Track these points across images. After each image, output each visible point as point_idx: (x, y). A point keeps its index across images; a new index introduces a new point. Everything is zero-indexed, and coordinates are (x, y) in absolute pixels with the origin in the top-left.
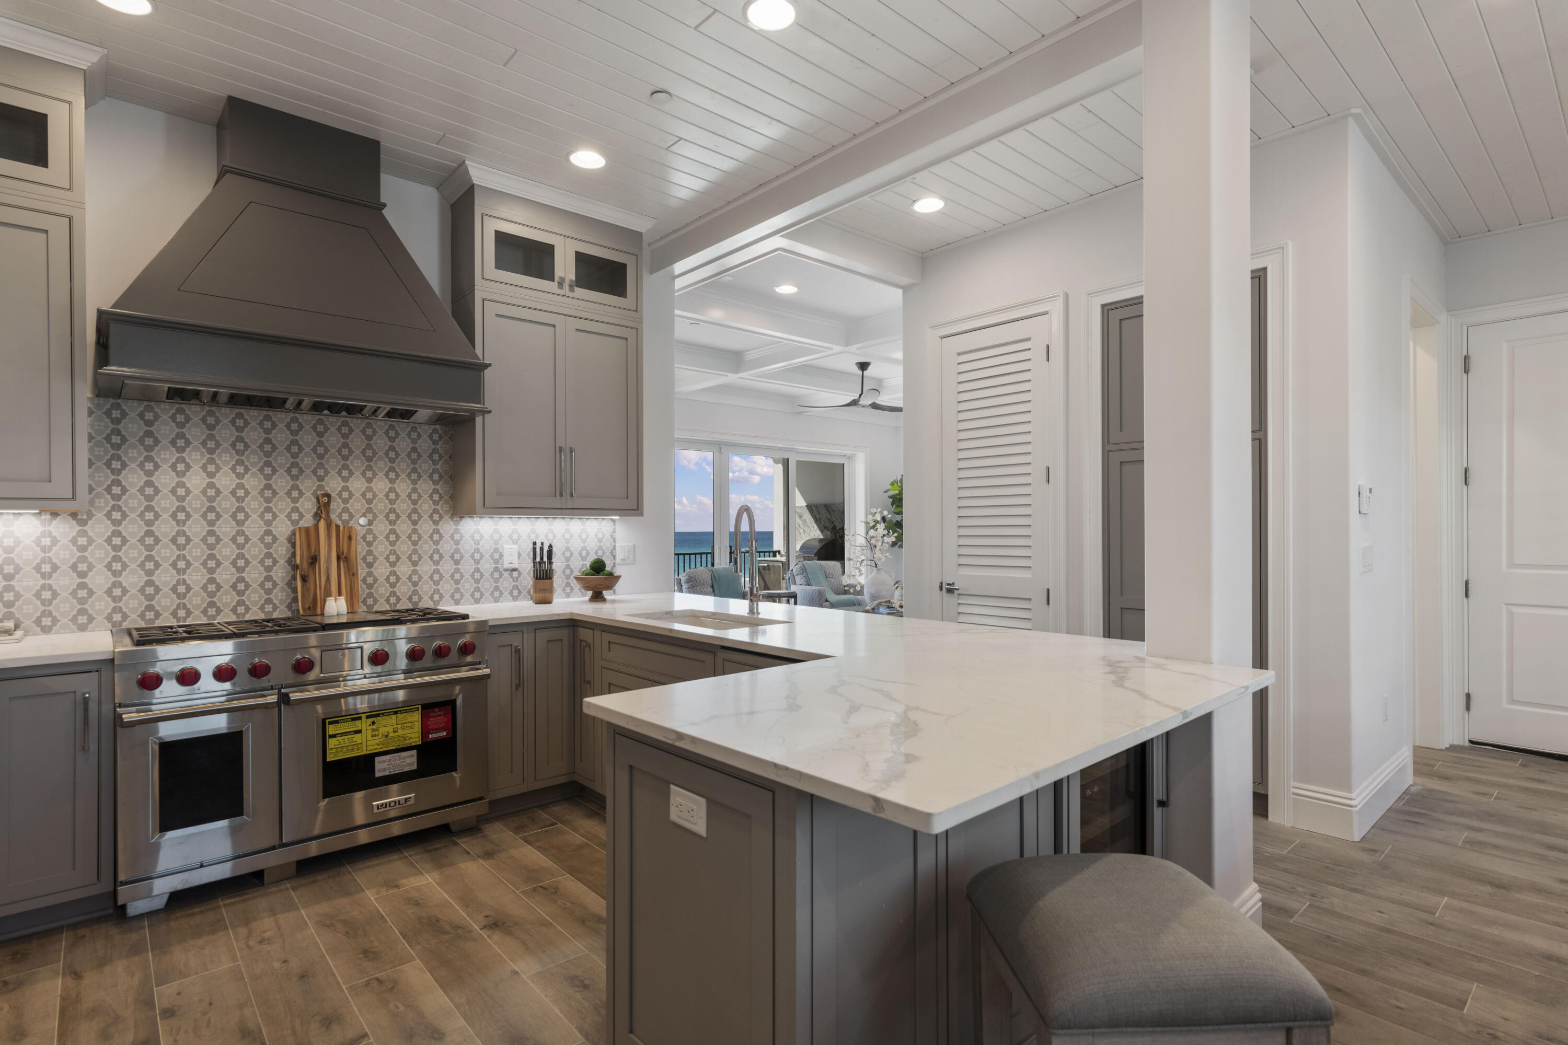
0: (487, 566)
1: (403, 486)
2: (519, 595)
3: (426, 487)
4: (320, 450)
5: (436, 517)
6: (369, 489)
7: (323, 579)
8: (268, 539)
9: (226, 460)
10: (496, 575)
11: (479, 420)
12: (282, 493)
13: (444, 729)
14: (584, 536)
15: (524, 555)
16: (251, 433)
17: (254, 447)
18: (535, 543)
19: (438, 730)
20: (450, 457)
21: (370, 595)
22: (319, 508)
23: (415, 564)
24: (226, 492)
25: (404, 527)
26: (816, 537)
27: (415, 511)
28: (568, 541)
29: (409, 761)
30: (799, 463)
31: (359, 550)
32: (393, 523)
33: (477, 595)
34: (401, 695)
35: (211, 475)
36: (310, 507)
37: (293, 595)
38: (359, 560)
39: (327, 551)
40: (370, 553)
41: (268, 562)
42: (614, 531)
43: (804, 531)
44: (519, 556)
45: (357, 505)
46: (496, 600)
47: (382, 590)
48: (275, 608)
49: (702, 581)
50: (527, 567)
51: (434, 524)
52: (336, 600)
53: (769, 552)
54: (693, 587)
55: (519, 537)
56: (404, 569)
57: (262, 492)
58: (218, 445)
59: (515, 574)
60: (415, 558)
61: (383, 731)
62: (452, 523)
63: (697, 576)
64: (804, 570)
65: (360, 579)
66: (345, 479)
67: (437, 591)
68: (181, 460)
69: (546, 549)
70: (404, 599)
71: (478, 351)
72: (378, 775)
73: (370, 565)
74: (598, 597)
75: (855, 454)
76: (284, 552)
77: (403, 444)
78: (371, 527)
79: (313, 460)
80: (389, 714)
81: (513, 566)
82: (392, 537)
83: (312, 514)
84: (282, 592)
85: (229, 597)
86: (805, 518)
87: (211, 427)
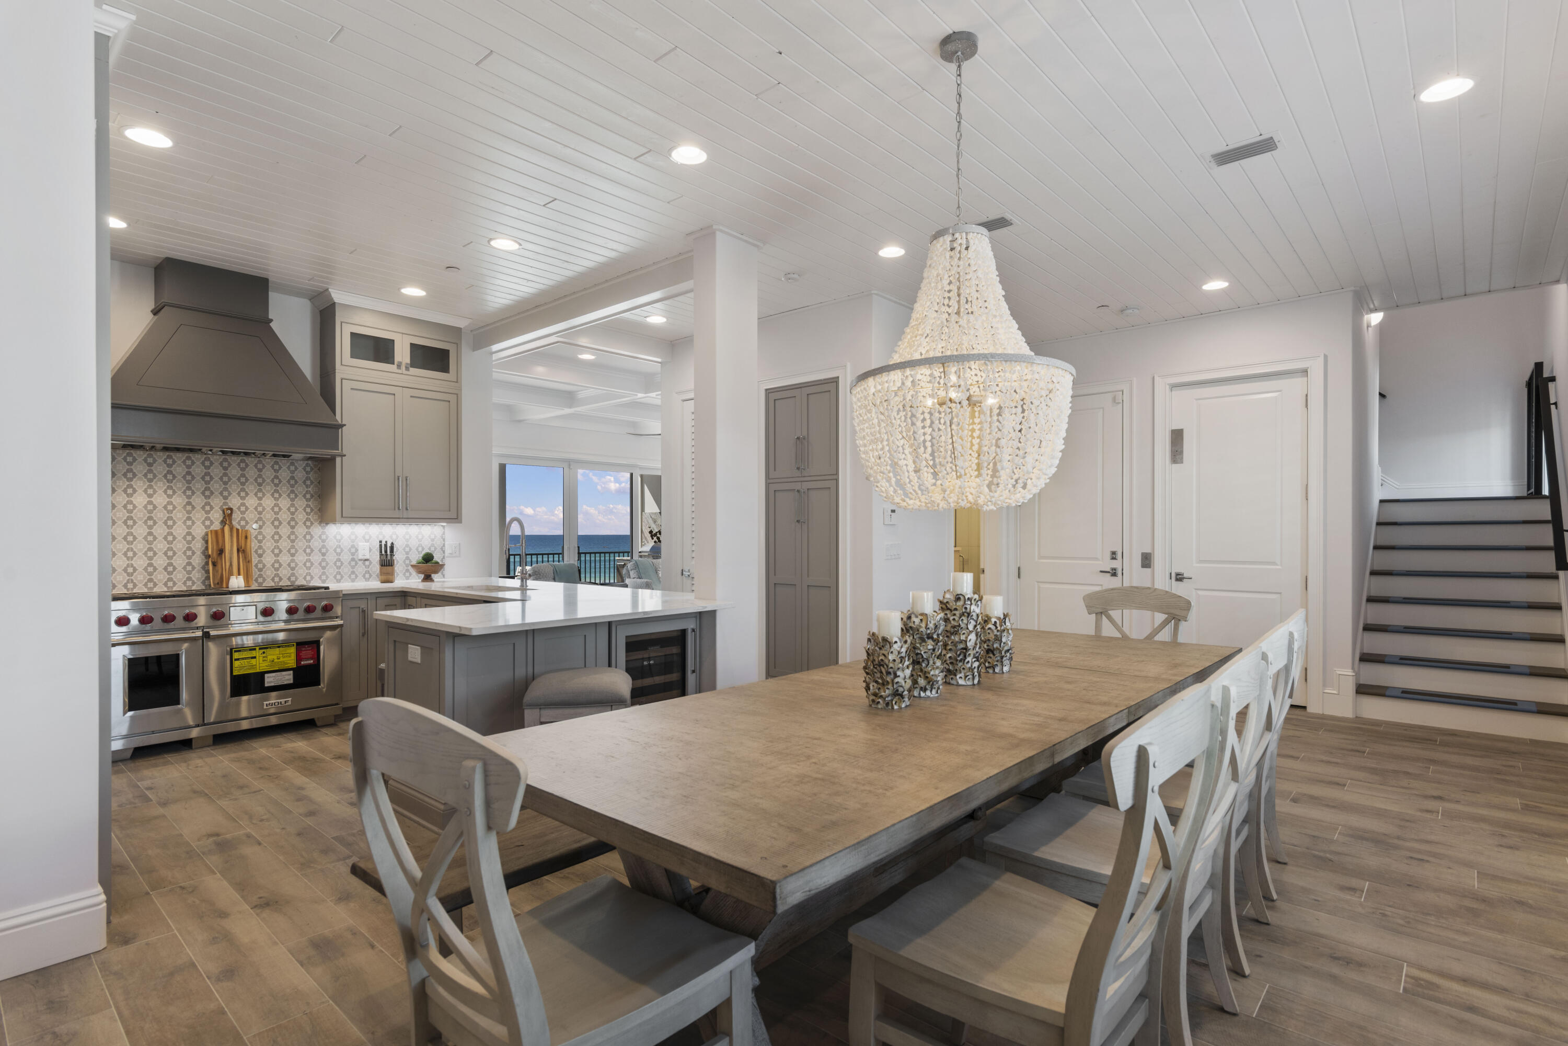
0: (346, 557)
1: (284, 503)
2: (370, 577)
3: (301, 503)
4: (225, 479)
5: (308, 523)
6: (260, 505)
7: (228, 564)
8: (189, 538)
9: (160, 486)
10: (353, 563)
11: (338, 460)
12: (198, 508)
13: (311, 658)
14: (420, 537)
15: (374, 550)
16: (178, 468)
17: (179, 477)
18: (381, 542)
19: (307, 659)
20: (319, 483)
21: (260, 576)
22: (224, 517)
23: (293, 555)
24: (160, 507)
25: (285, 530)
27: (293, 519)
28: (407, 540)
29: (288, 678)
30: (643, 477)
31: (253, 546)
32: (277, 527)
33: (338, 577)
34: (281, 636)
35: (150, 496)
36: (218, 516)
37: (206, 575)
38: (252, 552)
39: (230, 547)
40: (260, 547)
41: (189, 553)
42: (444, 533)
44: (370, 550)
45: (251, 515)
46: (353, 581)
47: (269, 573)
48: (194, 583)
50: (376, 558)
51: (307, 528)
52: (237, 578)
55: (370, 537)
56: (285, 559)
57: (184, 507)
58: (155, 476)
59: (367, 563)
60: (293, 551)
61: (270, 658)
62: (320, 527)
63: (541, 571)
64: (636, 566)
65: (253, 565)
66: (243, 498)
67: (309, 574)
68: (130, 486)
69: (389, 545)
70: (285, 579)
71: (338, 417)
72: (266, 685)
73: (260, 556)
74: (428, 578)
76: (200, 547)
77: (284, 474)
78: (262, 530)
79: (220, 486)
80: (274, 648)
81: (365, 558)
82: (276, 537)
83: (220, 521)
84: (198, 573)
85: (162, 575)
87: (150, 465)
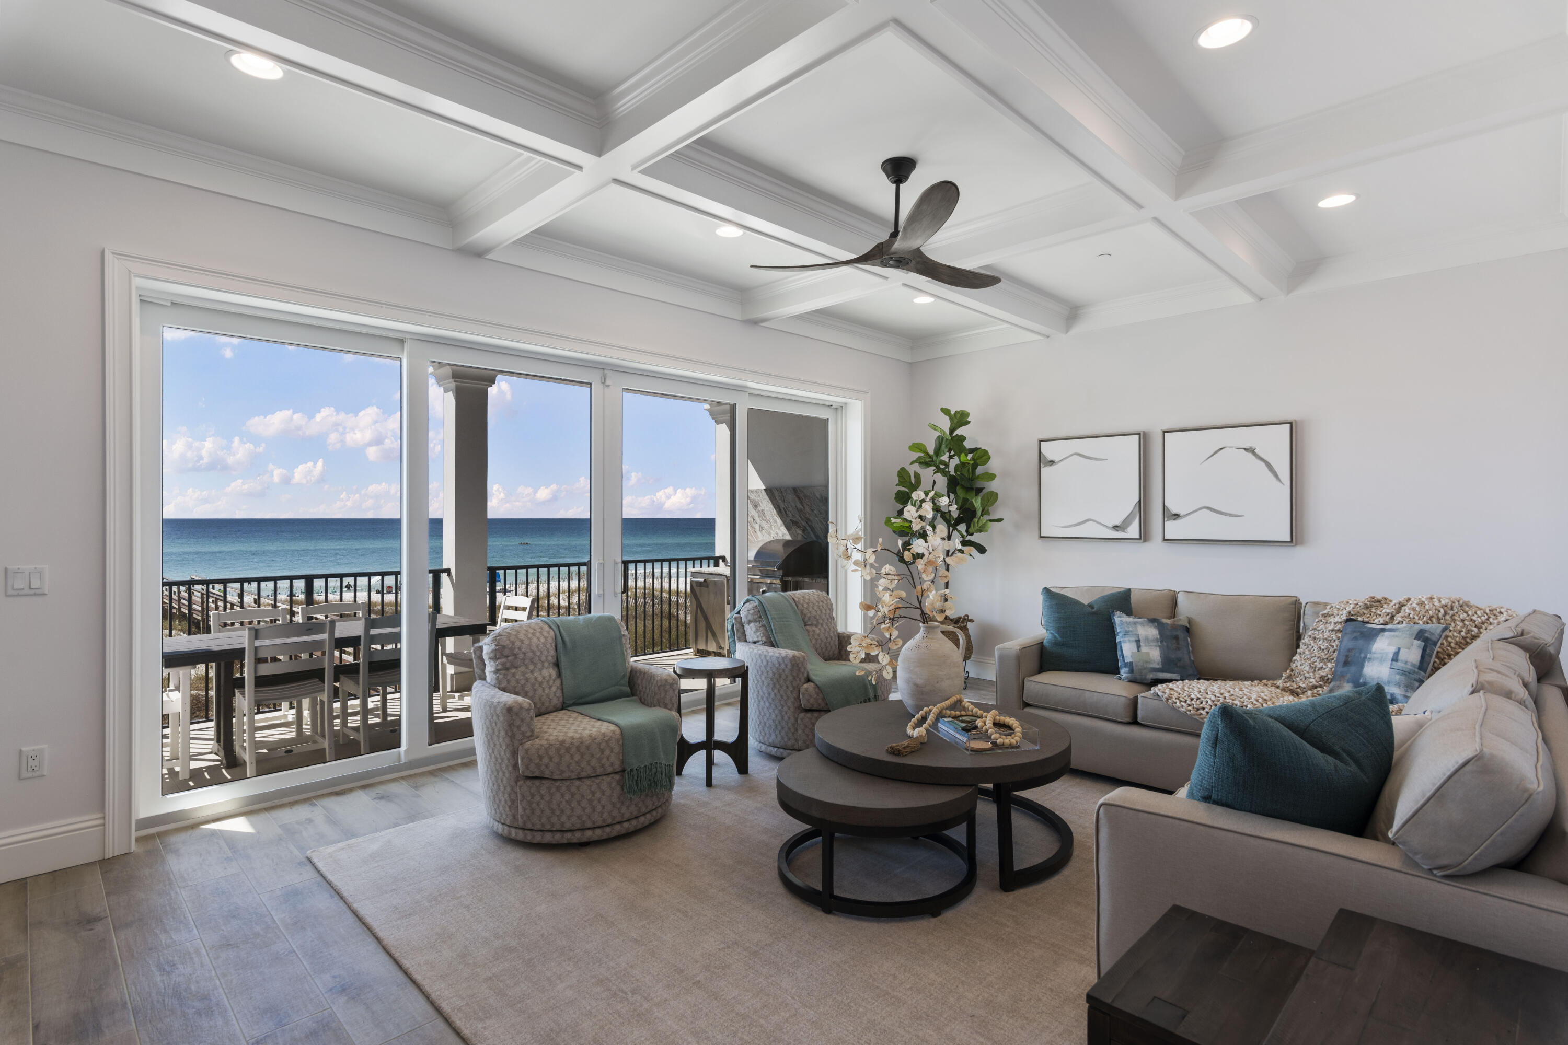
26: (780, 537)
30: (753, 414)
43: (761, 528)
49: (530, 654)
53: (708, 559)
54: (507, 669)
63: (518, 644)
64: (761, 613)
75: (846, 404)
86: (762, 508)
